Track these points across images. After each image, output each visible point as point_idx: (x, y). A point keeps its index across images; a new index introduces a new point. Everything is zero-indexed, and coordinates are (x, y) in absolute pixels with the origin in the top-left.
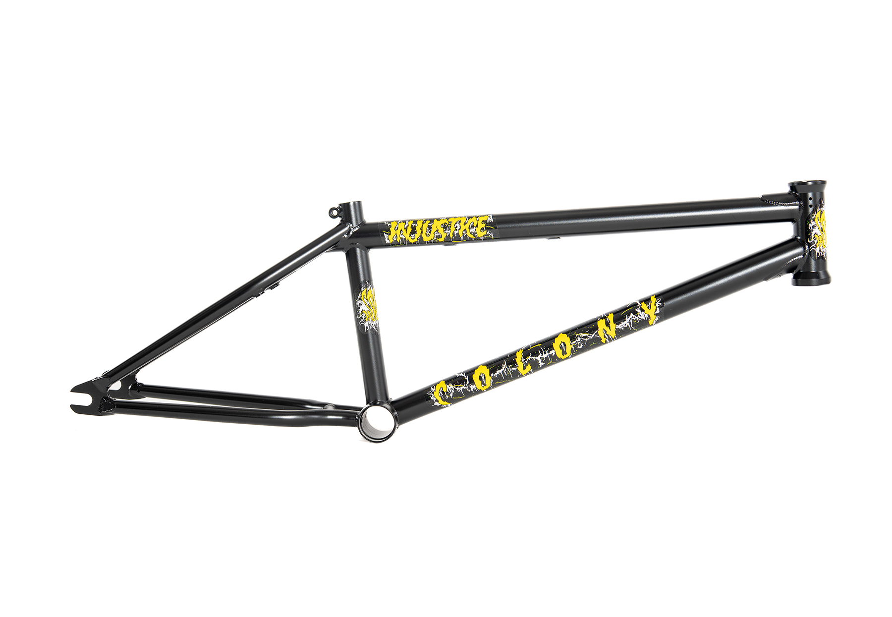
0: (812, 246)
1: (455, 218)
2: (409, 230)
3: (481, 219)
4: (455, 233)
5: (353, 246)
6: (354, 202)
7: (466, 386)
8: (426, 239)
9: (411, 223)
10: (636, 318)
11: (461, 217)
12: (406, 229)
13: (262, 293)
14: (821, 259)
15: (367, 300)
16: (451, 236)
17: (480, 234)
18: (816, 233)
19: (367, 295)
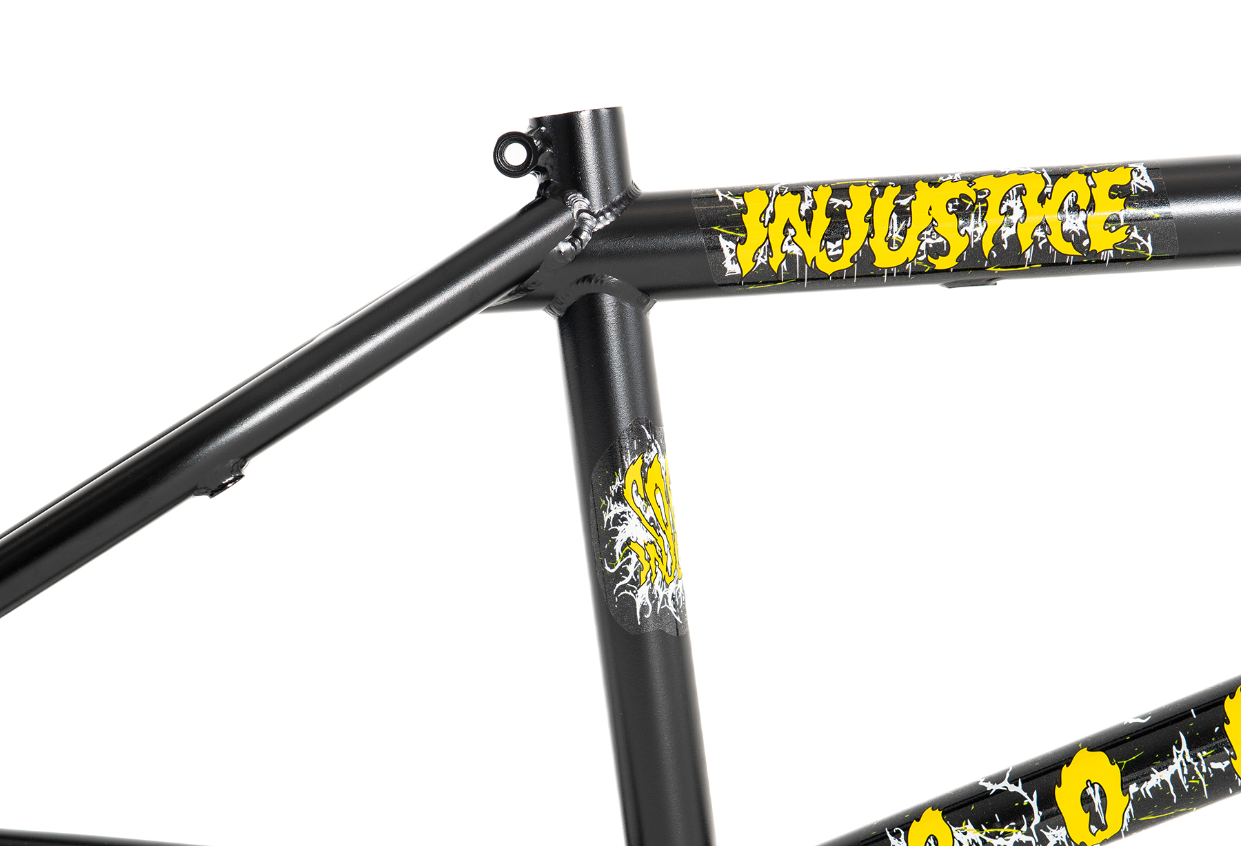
1: (998, 175)
2: (821, 222)
3: (1104, 182)
4: (1004, 236)
5: (586, 288)
6: (595, 113)
7: (1029, 833)
8: (885, 259)
9: (823, 196)
11: (1020, 173)
12: (808, 218)
13: (234, 481)
15: (646, 499)
16: (987, 246)
17: (1102, 242)
19: (645, 480)
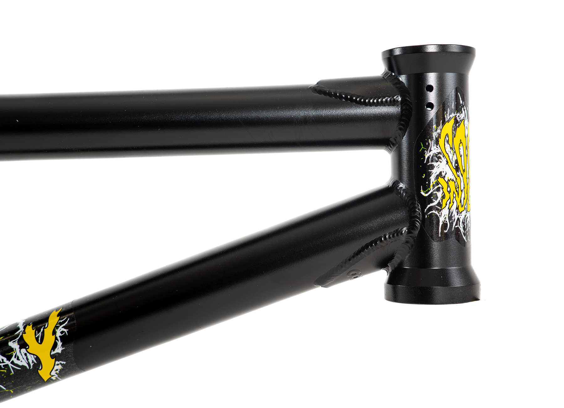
0: (431, 205)
10: (7, 362)
14: (452, 240)
18: (440, 174)
